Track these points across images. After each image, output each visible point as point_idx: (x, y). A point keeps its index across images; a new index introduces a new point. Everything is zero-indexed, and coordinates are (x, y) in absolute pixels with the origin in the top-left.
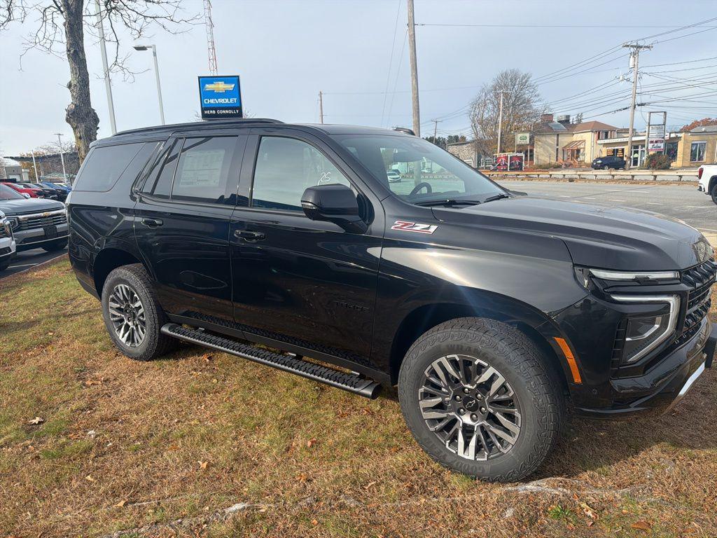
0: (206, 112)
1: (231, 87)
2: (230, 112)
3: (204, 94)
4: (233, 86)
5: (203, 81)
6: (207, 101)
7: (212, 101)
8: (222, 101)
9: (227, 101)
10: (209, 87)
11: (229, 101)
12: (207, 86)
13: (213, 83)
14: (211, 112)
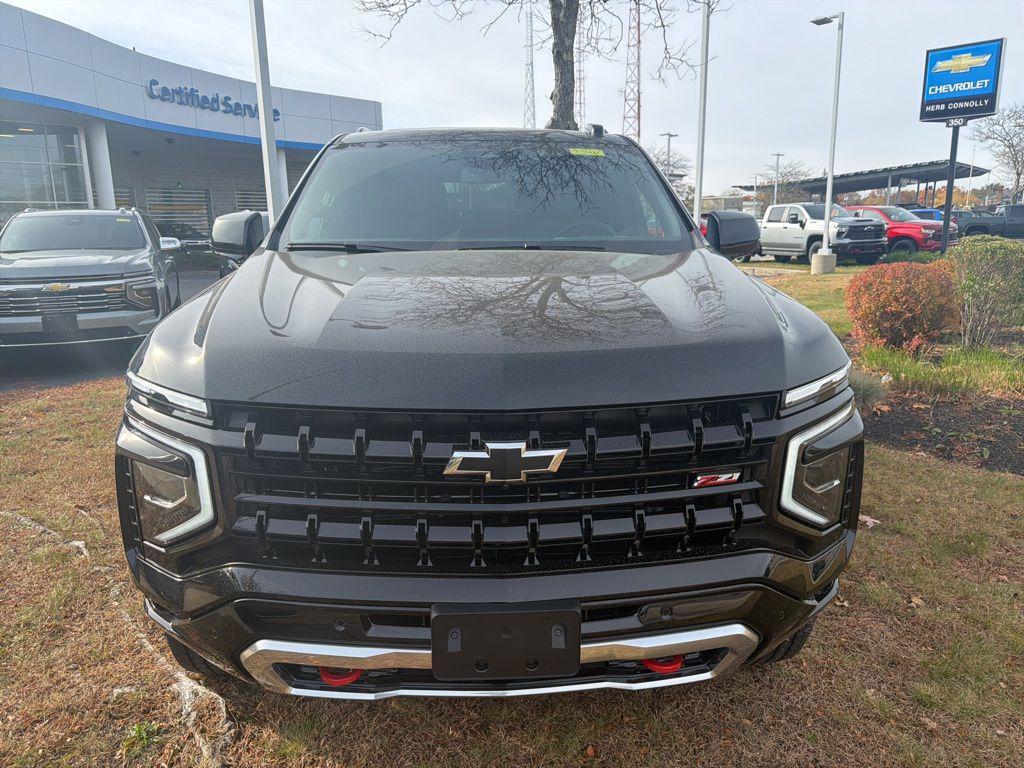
0: (928, 108)
1: (982, 60)
2: (973, 104)
3: (931, 78)
4: (988, 57)
5: (933, 56)
6: (933, 90)
7: (943, 89)
8: (960, 87)
9: (970, 85)
10: (942, 66)
11: (975, 85)
12: (939, 64)
13: (950, 58)
14: (938, 107)
